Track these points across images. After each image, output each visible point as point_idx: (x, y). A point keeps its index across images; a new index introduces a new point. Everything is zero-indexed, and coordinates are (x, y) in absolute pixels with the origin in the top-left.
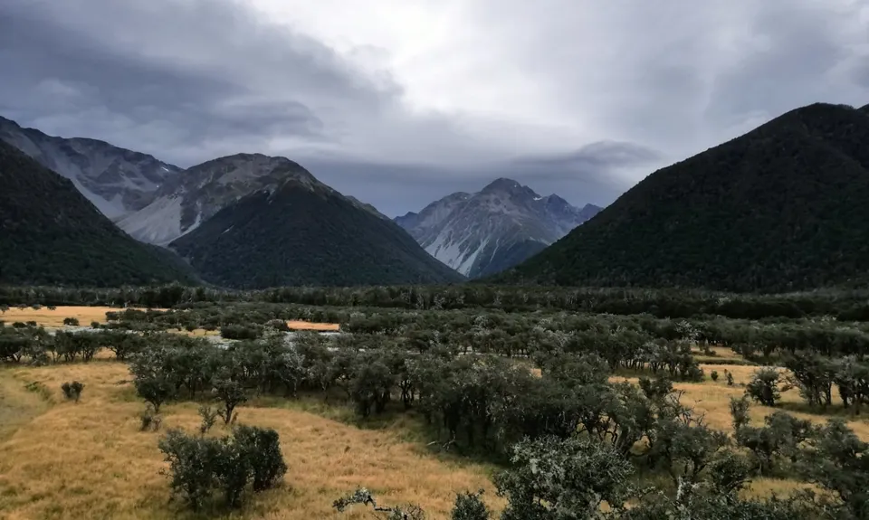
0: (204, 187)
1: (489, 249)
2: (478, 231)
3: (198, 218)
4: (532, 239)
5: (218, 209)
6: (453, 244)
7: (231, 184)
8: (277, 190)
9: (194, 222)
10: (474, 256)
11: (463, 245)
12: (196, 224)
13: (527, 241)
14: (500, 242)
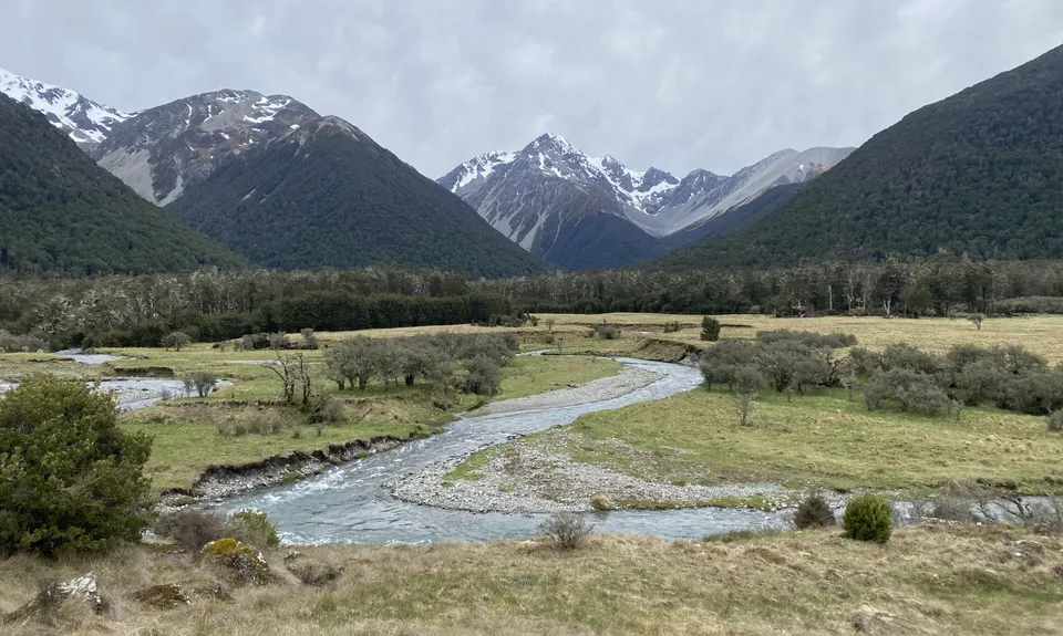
0: (181, 136)
1: (550, 223)
2: (533, 201)
3: (180, 180)
4: (603, 211)
5: (208, 168)
6: (500, 219)
7: (221, 131)
8: (310, 139)
9: (173, 187)
10: (532, 233)
11: (514, 218)
12: (178, 190)
13: (600, 214)
14: (564, 215)
